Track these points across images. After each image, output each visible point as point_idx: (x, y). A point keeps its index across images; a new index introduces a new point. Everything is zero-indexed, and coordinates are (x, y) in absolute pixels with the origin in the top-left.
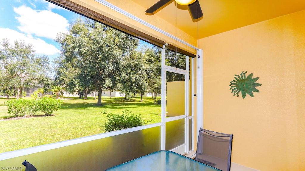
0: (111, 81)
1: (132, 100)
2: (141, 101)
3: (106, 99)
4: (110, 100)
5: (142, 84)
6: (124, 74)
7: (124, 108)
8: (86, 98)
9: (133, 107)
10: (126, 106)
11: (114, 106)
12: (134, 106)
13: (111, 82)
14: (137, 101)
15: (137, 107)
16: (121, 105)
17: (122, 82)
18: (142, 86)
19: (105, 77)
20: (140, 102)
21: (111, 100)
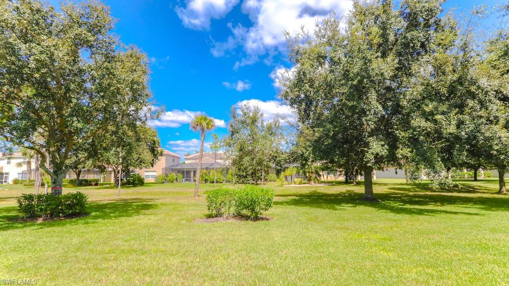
0: (383, 143)
1: (470, 187)
2: (500, 192)
3: (396, 184)
4: (405, 187)
5: (487, 139)
6: (418, 122)
7: (433, 211)
8: (355, 183)
9: (466, 210)
10: (442, 205)
11: (405, 202)
12: (473, 209)
13: (383, 146)
14: (488, 191)
15: (483, 212)
16: (426, 203)
17: (414, 142)
18: (491, 147)
19: (369, 137)
20: (496, 196)
21: (408, 187)
